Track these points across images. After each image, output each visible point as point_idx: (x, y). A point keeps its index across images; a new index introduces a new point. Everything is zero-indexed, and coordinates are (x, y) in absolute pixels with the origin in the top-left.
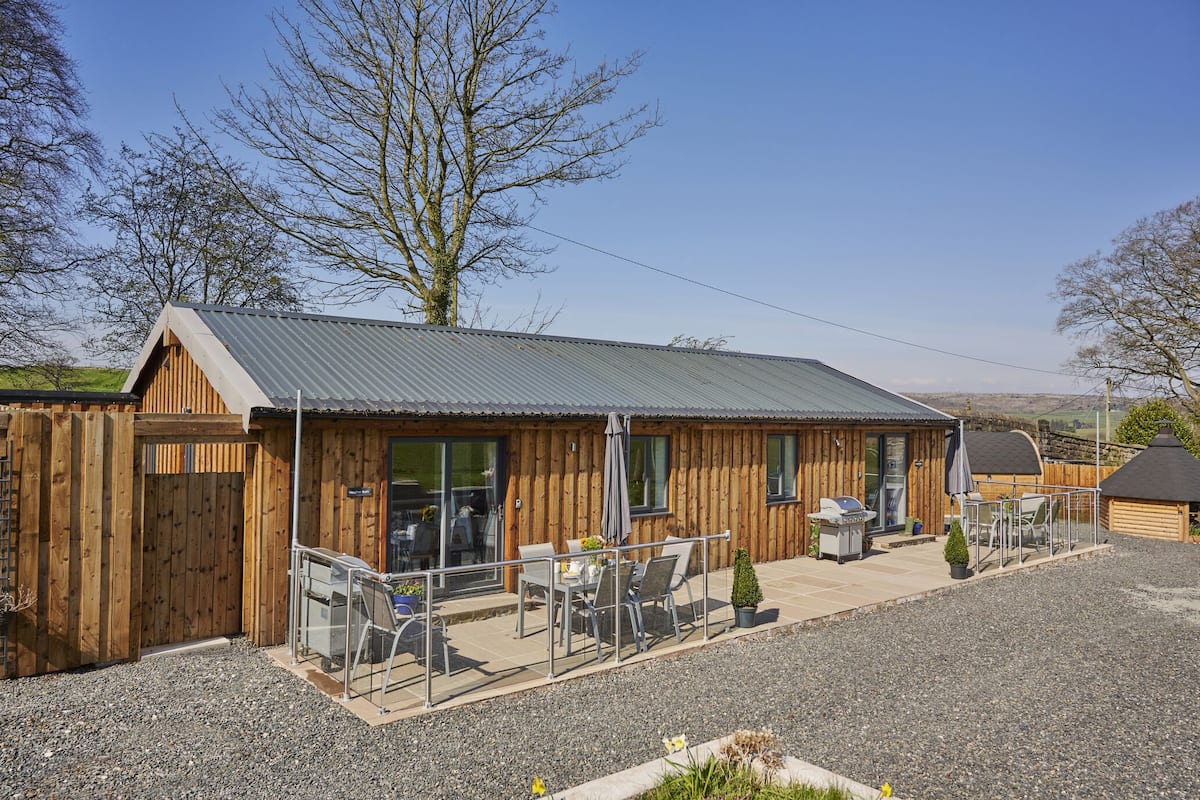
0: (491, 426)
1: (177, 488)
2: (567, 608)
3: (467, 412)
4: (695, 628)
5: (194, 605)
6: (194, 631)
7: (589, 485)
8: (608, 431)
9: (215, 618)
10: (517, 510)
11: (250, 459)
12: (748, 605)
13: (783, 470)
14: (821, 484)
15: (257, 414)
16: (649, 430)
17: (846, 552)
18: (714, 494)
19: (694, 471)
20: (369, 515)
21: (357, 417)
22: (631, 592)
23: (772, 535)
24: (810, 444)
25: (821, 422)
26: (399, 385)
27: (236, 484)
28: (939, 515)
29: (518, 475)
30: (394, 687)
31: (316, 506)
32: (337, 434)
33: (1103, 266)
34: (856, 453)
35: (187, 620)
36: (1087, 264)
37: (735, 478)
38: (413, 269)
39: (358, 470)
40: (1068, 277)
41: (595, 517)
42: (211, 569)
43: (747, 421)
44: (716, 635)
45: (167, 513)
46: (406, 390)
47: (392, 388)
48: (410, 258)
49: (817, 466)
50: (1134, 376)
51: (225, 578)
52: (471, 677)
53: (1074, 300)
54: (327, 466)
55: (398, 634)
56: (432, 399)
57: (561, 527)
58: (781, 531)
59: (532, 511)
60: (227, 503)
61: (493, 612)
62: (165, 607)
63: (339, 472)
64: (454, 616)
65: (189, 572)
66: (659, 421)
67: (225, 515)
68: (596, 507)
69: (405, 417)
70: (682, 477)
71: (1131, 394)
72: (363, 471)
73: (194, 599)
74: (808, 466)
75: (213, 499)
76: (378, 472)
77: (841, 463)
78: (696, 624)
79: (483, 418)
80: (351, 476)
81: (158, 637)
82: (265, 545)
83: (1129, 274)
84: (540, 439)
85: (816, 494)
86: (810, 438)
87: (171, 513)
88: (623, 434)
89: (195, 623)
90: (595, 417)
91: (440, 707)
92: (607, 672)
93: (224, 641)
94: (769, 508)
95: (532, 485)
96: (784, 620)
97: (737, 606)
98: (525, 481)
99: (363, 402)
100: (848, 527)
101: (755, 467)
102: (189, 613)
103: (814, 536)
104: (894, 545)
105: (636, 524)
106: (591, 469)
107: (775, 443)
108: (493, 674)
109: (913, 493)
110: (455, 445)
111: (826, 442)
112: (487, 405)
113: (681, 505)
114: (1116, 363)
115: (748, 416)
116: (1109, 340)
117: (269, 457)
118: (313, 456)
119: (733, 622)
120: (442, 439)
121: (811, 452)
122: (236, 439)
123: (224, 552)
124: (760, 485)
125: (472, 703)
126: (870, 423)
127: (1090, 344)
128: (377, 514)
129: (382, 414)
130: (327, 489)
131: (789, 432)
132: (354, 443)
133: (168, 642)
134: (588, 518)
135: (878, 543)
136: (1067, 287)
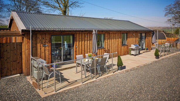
0: (71, 32)
1: (8, 46)
2: (85, 68)
3: (66, 30)
4: (110, 70)
5: (12, 68)
6: (13, 73)
7: (90, 43)
8: (93, 33)
9: (17, 71)
10: (76, 48)
11: (23, 40)
12: (121, 66)
13: (124, 39)
14: (131, 42)
15: (23, 31)
16: (101, 33)
17: (136, 54)
18: (112, 44)
19: (109, 40)
20: (47, 50)
21: (44, 31)
22: (98, 65)
23: (123, 51)
24: (129, 35)
25: (131, 31)
26: (53, 25)
27: (21, 44)
28: (151, 47)
29: (76, 41)
30: (49, 86)
31: (36, 48)
32: (40, 35)
33: (172, 6)
34: (137, 36)
35: (11, 71)
36: (170, 6)
37: (116, 41)
38: (60, 7)
39: (45, 41)
40: (166, 8)
41: (91, 49)
42: (16, 61)
43: (118, 31)
44: (114, 72)
45: (6, 51)
46: (54, 26)
47: (52, 25)
48: (59, 5)
49: (130, 39)
50: (177, 23)
51: (19, 63)
52: (66, 83)
53: (167, 11)
54: (38, 41)
55: (49, 76)
56: (60, 28)
57: (85, 51)
58: (124, 50)
59: (79, 48)
60: (19, 48)
61: (72, 67)
62: (6, 69)
63: (41, 42)
64: (64, 69)
65: (11, 62)
66: (102, 31)
67: (18, 50)
68: (91, 47)
69: (54, 31)
70: (107, 41)
71: (176, 26)
72: (46, 42)
73: (12, 67)
74: (129, 39)
75: (16, 47)
76: (49, 42)
77: (134, 38)
78: (110, 69)
79: (69, 31)
80: (43, 42)
81: (5, 74)
82: (26, 56)
83: (177, 7)
84: (80, 35)
85: (130, 44)
86: (129, 34)
87: (7, 51)
88: (96, 34)
89: (13, 71)
90: (90, 31)
91: (58, 92)
92: (93, 82)
93: (19, 75)
94: (122, 46)
95: (79, 43)
96: (127, 68)
97: (118, 66)
98: (78, 43)
99: (45, 28)
100: (136, 49)
101: (120, 39)
102: (11, 70)
103: (130, 51)
104: (144, 52)
105: (98, 50)
106: (90, 40)
107: (123, 35)
108: (70, 82)
109: (146, 43)
110: (64, 36)
111: (132, 34)
112: (70, 29)
113: (107, 46)
114: (174, 21)
115: (119, 30)
116: (173, 18)
117: (26, 39)
118: (35, 39)
119: (117, 69)
120: (62, 35)
121: (129, 36)
122: (19, 36)
123: (19, 58)
124: (120, 42)
125: (65, 91)
126: (139, 31)
127: (169, 19)
128: (49, 50)
129: (49, 30)
130: (39, 45)
131: (125, 33)
132: (44, 36)
133: (7, 76)
134: (90, 49)
135: (141, 52)
136: (166, 9)
